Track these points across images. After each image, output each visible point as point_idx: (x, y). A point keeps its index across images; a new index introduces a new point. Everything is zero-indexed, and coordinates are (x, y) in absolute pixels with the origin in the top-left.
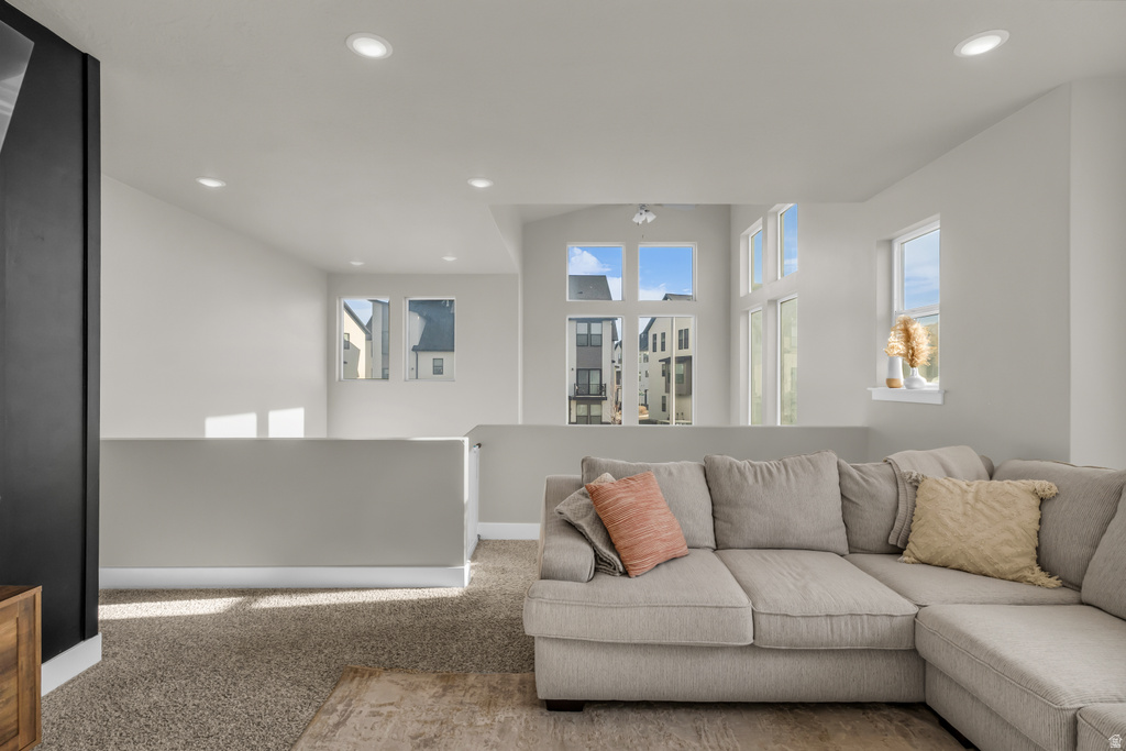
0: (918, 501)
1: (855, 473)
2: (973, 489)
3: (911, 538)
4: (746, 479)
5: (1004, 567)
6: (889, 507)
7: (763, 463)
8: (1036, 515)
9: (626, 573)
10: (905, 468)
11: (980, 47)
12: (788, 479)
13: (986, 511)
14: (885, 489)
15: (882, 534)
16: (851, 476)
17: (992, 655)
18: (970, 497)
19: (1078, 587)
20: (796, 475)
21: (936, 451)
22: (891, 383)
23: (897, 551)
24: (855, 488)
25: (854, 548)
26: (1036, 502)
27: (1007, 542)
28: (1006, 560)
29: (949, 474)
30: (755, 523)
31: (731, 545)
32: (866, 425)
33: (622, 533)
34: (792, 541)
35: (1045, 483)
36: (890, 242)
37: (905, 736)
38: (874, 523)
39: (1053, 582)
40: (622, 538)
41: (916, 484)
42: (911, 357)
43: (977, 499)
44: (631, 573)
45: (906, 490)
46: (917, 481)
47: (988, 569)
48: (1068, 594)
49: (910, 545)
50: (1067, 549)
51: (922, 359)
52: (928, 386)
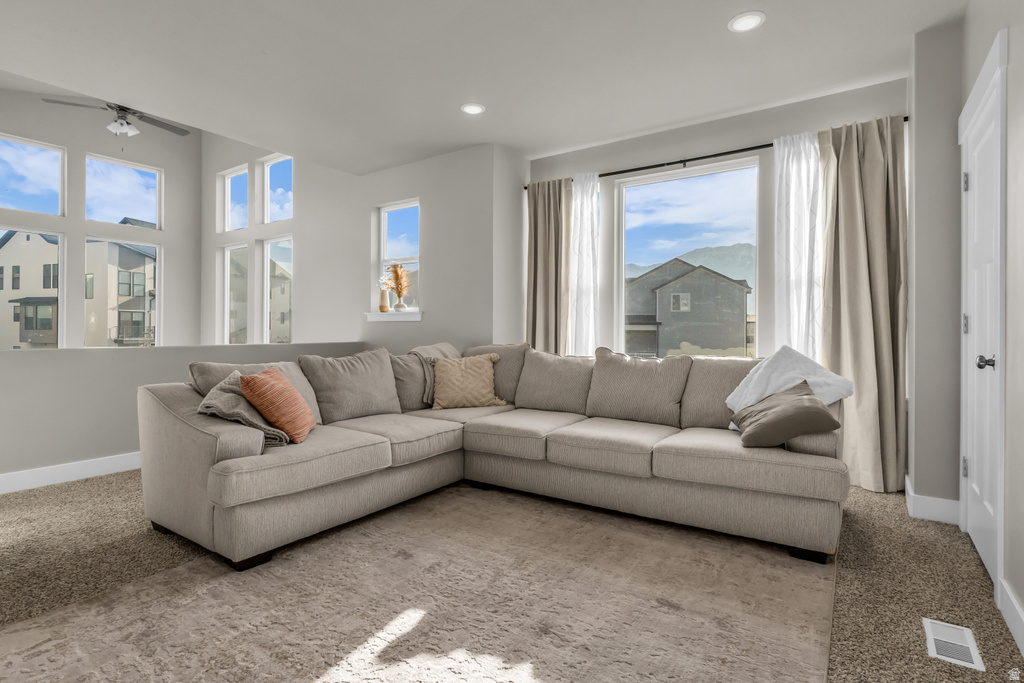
0: (437, 373)
1: (399, 361)
2: (463, 362)
3: (436, 396)
4: (338, 370)
5: (483, 400)
6: (421, 380)
7: (345, 358)
8: (492, 371)
9: (292, 442)
10: (425, 355)
11: (473, 110)
12: (365, 367)
13: (472, 372)
14: (417, 368)
15: (419, 397)
16: (398, 363)
17: (509, 429)
18: (463, 366)
19: (513, 403)
20: (369, 364)
21: (437, 345)
22: (382, 309)
23: (429, 406)
24: (401, 370)
25: (405, 410)
26: (492, 365)
27: (484, 387)
28: (484, 396)
29: (446, 357)
30: (351, 400)
31: (335, 418)
32: (361, 341)
33: (283, 412)
34: (374, 409)
35: (496, 355)
36: (379, 209)
37: (462, 496)
38: (414, 391)
39: (504, 402)
40: (284, 415)
41: (433, 364)
42: (398, 291)
43: (466, 367)
44: (298, 440)
45: (428, 368)
46: (434, 362)
47: (477, 403)
48: (511, 406)
49: (436, 400)
50: (507, 385)
51: (405, 293)
52: (411, 310)
